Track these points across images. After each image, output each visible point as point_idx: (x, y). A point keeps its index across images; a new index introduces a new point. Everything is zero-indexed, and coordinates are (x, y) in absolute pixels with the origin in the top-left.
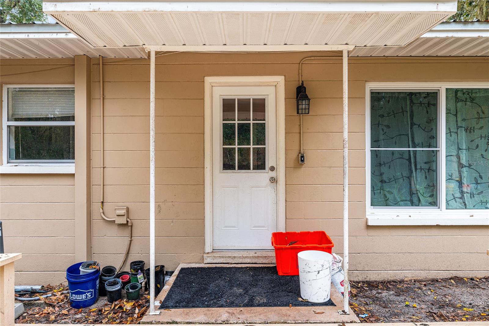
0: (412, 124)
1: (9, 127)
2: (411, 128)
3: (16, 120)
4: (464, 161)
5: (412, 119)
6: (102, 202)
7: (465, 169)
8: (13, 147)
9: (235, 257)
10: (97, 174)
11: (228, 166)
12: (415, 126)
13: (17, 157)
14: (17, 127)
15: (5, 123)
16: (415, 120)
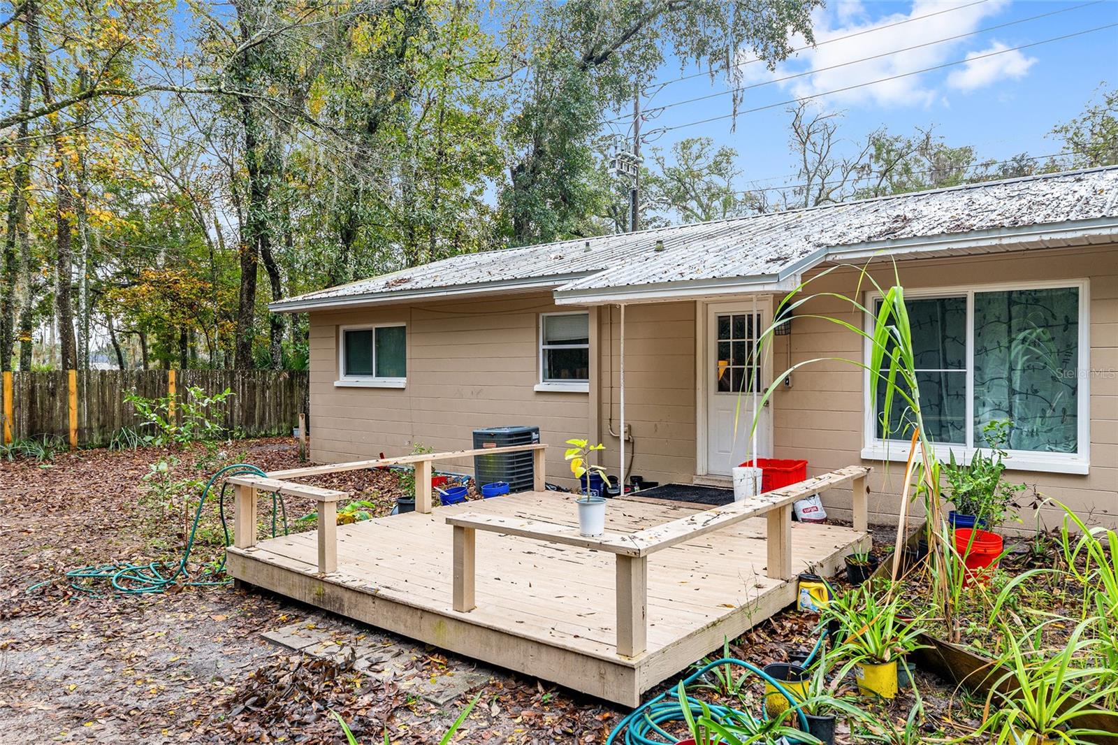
0: (944, 338)
1: (544, 350)
2: (943, 342)
3: (550, 343)
4: (1017, 386)
5: (944, 330)
6: (610, 420)
7: (1017, 397)
8: (547, 367)
9: (721, 481)
10: (606, 392)
11: (722, 387)
12: (947, 340)
13: (550, 377)
14: (549, 350)
15: (542, 347)
16: (949, 333)
